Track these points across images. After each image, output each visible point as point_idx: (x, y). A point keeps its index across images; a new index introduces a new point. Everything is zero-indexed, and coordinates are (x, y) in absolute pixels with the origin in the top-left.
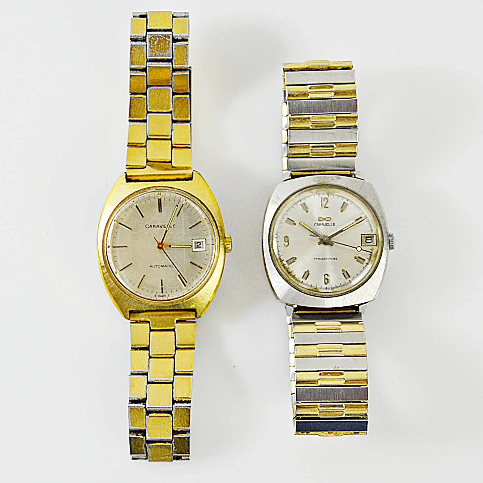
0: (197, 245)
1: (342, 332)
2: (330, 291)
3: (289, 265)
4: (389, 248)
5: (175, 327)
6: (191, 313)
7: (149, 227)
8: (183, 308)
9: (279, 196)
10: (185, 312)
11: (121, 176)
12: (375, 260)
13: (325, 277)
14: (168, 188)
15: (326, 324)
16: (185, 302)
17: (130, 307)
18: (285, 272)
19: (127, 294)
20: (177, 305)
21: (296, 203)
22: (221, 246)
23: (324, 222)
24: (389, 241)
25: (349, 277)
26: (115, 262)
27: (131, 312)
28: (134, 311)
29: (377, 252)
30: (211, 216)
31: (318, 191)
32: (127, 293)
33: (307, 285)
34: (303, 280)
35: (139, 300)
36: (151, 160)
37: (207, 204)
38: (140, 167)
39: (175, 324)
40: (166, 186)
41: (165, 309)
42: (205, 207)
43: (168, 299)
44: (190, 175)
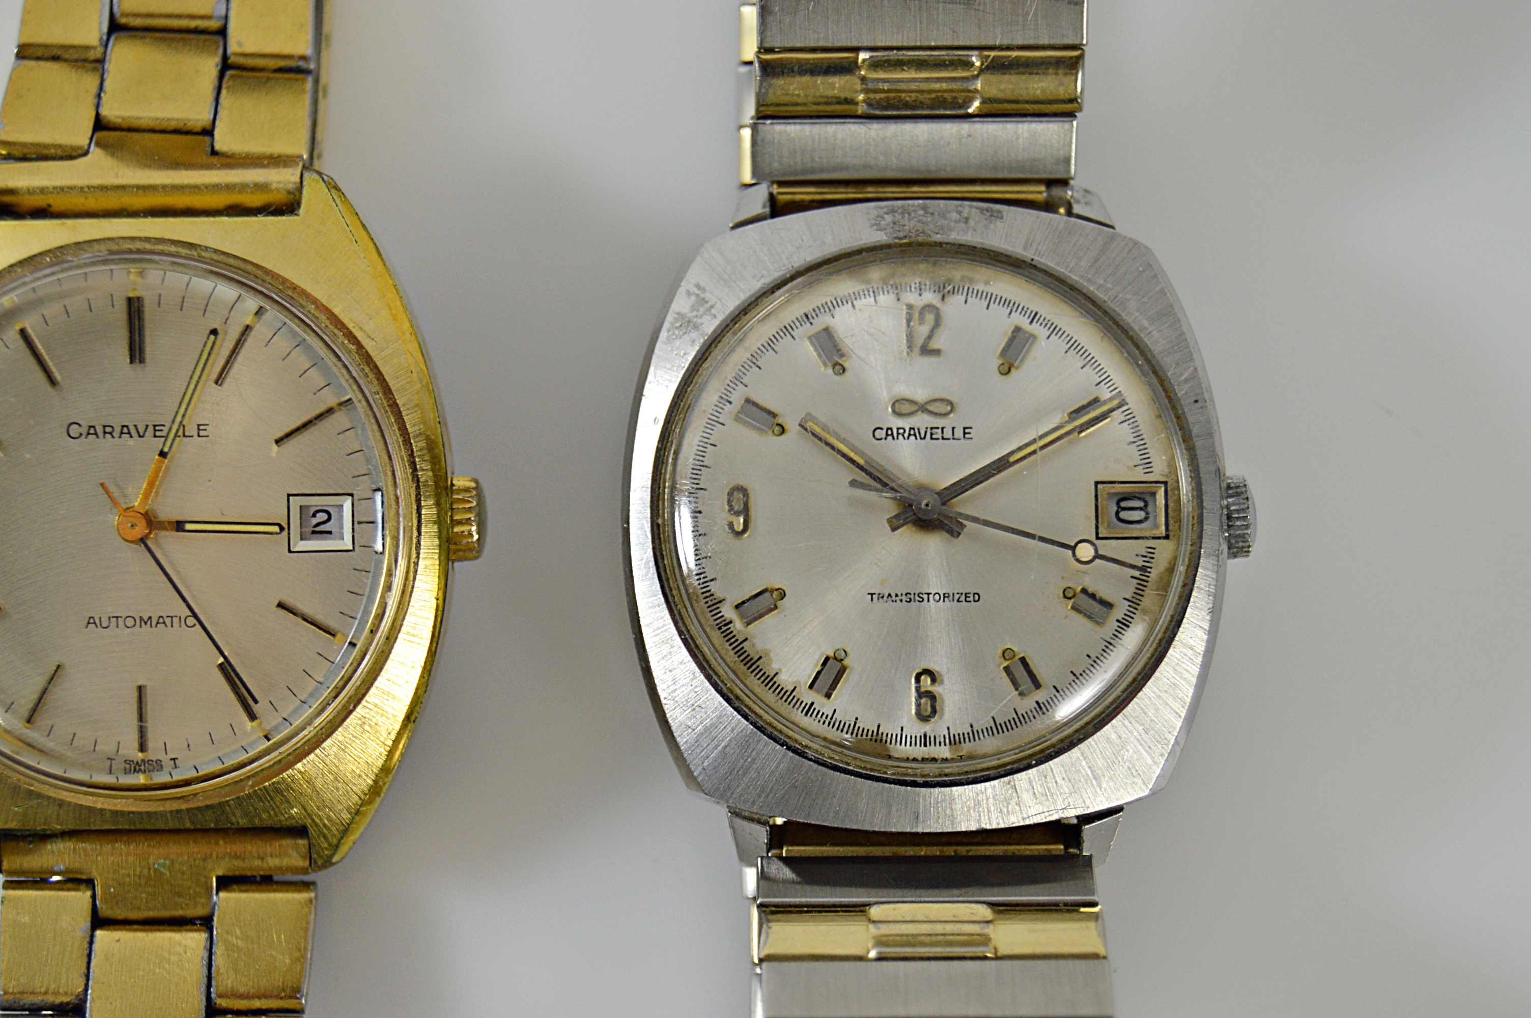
0: (314, 521)
1: (997, 958)
2: (944, 752)
3: (748, 624)
4: (1225, 547)
5: (214, 909)
6: (283, 842)
7: (84, 432)
8: (243, 822)
9: (707, 296)
12: (1162, 607)
13: (918, 689)
14: (173, 249)
15: (921, 917)
16: (249, 796)
18: (731, 657)
20: (213, 806)
21: (787, 330)
22: (423, 530)
23: (922, 421)
24: (1229, 517)
25: (1037, 685)
29: (1171, 570)
30: (375, 386)
31: (893, 275)
33: (831, 721)
34: (818, 699)
36: (119, 121)
37: (361, 329)
38: (59, 152)
39: (214, 892)
40: (167, 237)
41: (158, 827)
42: (349, 341)
43: (171, 782)
44: (289, 192)
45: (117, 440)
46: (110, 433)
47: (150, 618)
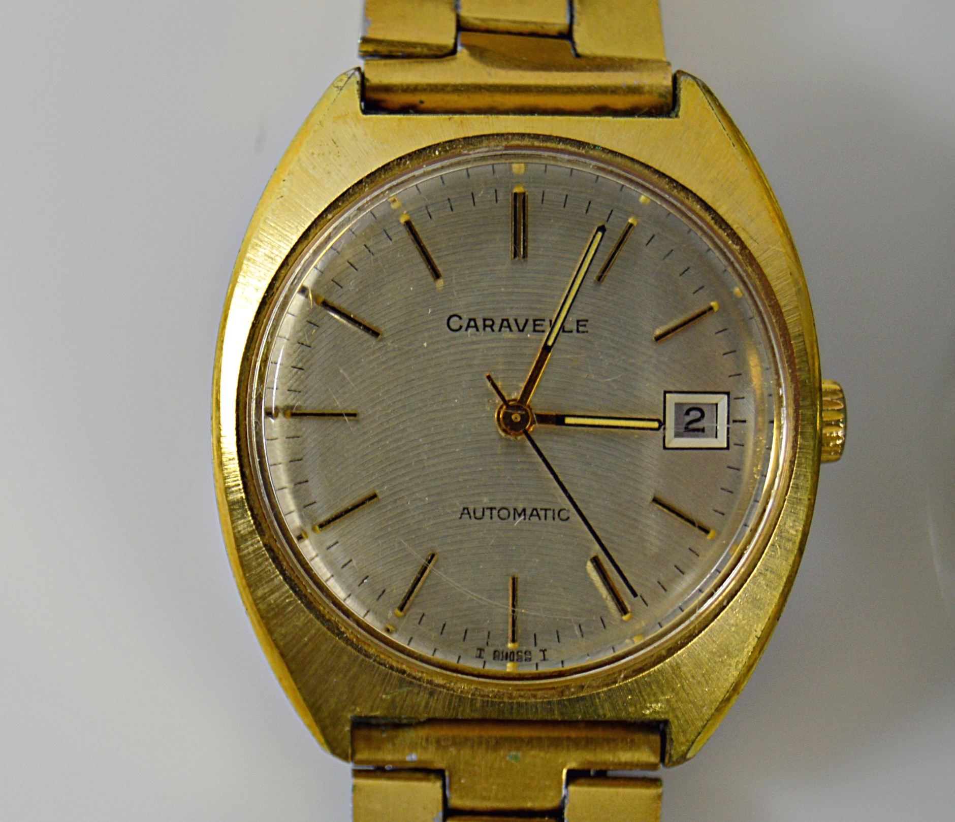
0: (688, 419)
5: (564, 802)
6: (639, 737)
7: (465, 324)
8: (610, 715)
10: (609, 734)
11: (341, 84)
16: (620, 690)
17: (355, 704)
19: (348, 641)
20: (583, 698)
26: (299, 484)
27: (361, 724)
28: (375, 717)
32: (347, 634)
35: (404, 672)
36: (478, 22)
37: (744, 229)
38: (425, 51)
39: (564, 786)
40: (555, 134)
41: (525, 717)
42: (733, 242)
43: (536, 674)
44: (661, 95)
45: (496, 335)
46: (491, 326)
47: (524, 510)
